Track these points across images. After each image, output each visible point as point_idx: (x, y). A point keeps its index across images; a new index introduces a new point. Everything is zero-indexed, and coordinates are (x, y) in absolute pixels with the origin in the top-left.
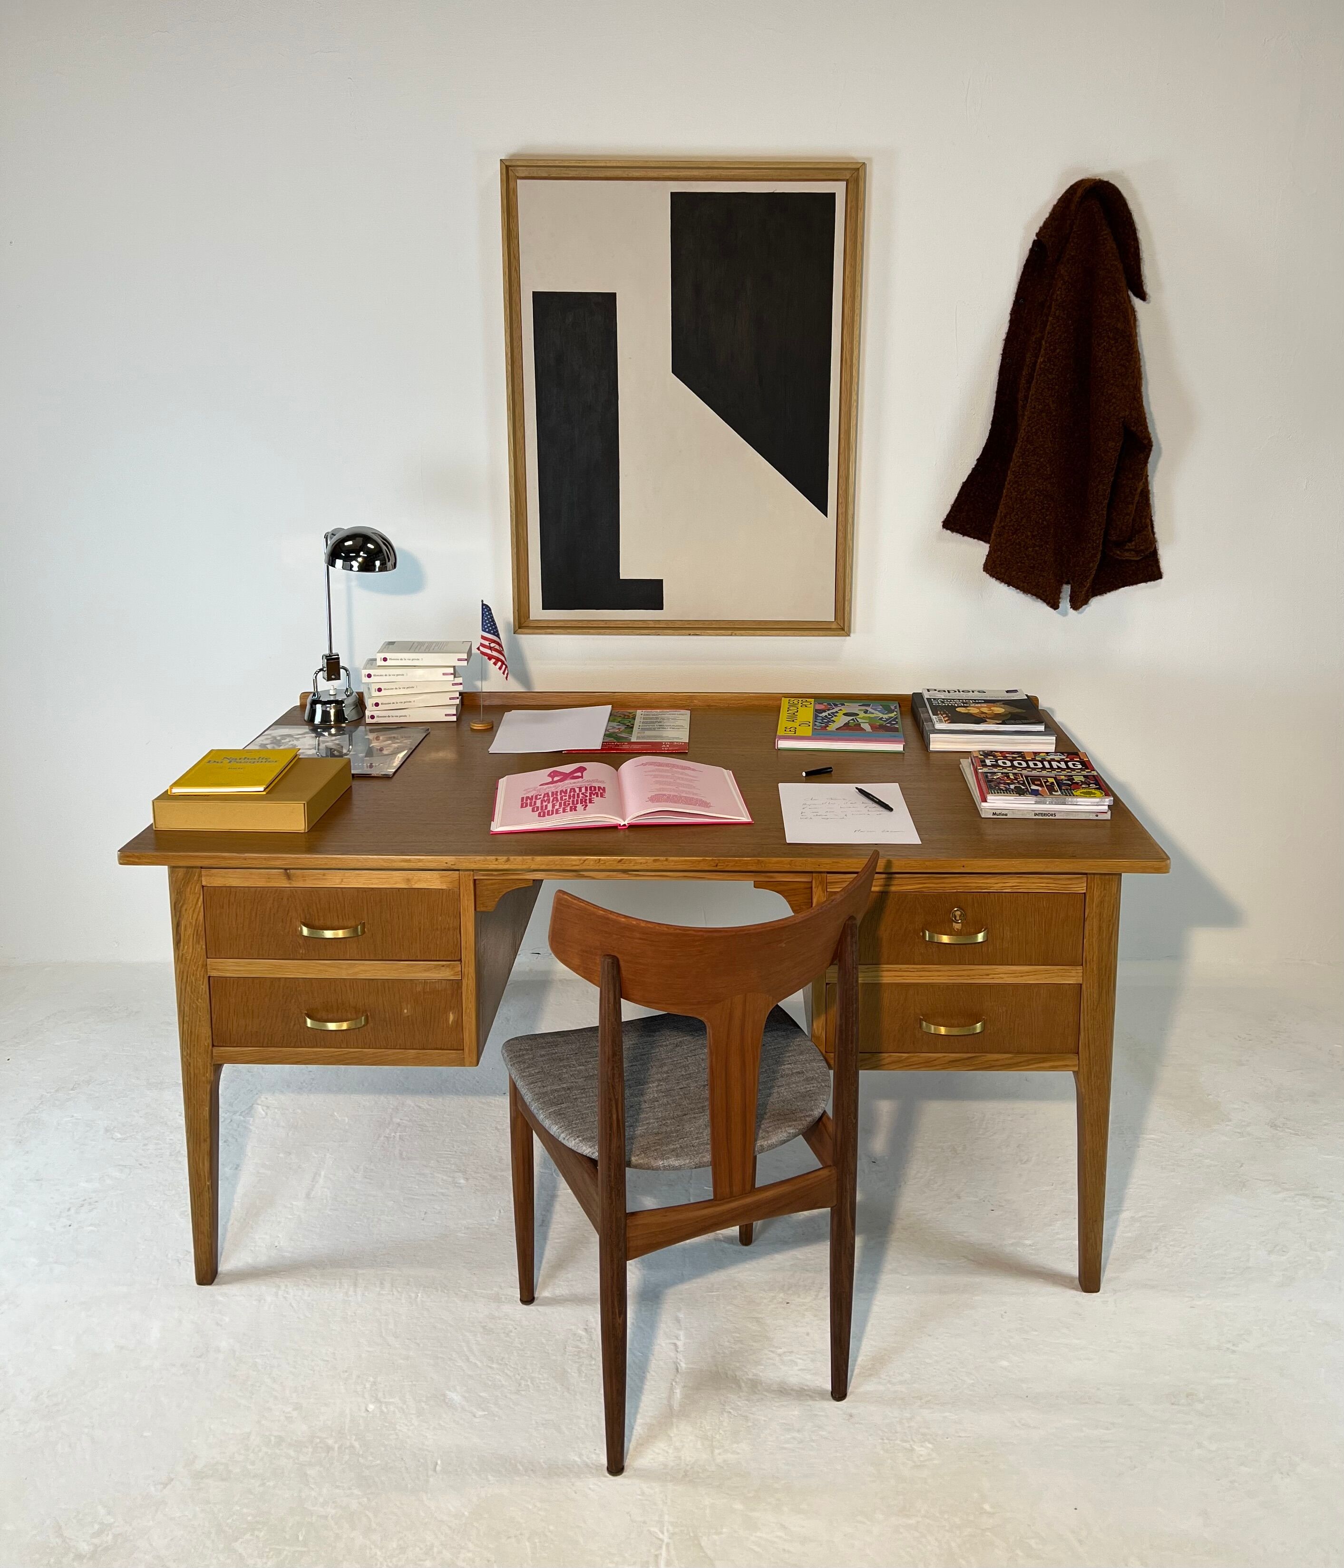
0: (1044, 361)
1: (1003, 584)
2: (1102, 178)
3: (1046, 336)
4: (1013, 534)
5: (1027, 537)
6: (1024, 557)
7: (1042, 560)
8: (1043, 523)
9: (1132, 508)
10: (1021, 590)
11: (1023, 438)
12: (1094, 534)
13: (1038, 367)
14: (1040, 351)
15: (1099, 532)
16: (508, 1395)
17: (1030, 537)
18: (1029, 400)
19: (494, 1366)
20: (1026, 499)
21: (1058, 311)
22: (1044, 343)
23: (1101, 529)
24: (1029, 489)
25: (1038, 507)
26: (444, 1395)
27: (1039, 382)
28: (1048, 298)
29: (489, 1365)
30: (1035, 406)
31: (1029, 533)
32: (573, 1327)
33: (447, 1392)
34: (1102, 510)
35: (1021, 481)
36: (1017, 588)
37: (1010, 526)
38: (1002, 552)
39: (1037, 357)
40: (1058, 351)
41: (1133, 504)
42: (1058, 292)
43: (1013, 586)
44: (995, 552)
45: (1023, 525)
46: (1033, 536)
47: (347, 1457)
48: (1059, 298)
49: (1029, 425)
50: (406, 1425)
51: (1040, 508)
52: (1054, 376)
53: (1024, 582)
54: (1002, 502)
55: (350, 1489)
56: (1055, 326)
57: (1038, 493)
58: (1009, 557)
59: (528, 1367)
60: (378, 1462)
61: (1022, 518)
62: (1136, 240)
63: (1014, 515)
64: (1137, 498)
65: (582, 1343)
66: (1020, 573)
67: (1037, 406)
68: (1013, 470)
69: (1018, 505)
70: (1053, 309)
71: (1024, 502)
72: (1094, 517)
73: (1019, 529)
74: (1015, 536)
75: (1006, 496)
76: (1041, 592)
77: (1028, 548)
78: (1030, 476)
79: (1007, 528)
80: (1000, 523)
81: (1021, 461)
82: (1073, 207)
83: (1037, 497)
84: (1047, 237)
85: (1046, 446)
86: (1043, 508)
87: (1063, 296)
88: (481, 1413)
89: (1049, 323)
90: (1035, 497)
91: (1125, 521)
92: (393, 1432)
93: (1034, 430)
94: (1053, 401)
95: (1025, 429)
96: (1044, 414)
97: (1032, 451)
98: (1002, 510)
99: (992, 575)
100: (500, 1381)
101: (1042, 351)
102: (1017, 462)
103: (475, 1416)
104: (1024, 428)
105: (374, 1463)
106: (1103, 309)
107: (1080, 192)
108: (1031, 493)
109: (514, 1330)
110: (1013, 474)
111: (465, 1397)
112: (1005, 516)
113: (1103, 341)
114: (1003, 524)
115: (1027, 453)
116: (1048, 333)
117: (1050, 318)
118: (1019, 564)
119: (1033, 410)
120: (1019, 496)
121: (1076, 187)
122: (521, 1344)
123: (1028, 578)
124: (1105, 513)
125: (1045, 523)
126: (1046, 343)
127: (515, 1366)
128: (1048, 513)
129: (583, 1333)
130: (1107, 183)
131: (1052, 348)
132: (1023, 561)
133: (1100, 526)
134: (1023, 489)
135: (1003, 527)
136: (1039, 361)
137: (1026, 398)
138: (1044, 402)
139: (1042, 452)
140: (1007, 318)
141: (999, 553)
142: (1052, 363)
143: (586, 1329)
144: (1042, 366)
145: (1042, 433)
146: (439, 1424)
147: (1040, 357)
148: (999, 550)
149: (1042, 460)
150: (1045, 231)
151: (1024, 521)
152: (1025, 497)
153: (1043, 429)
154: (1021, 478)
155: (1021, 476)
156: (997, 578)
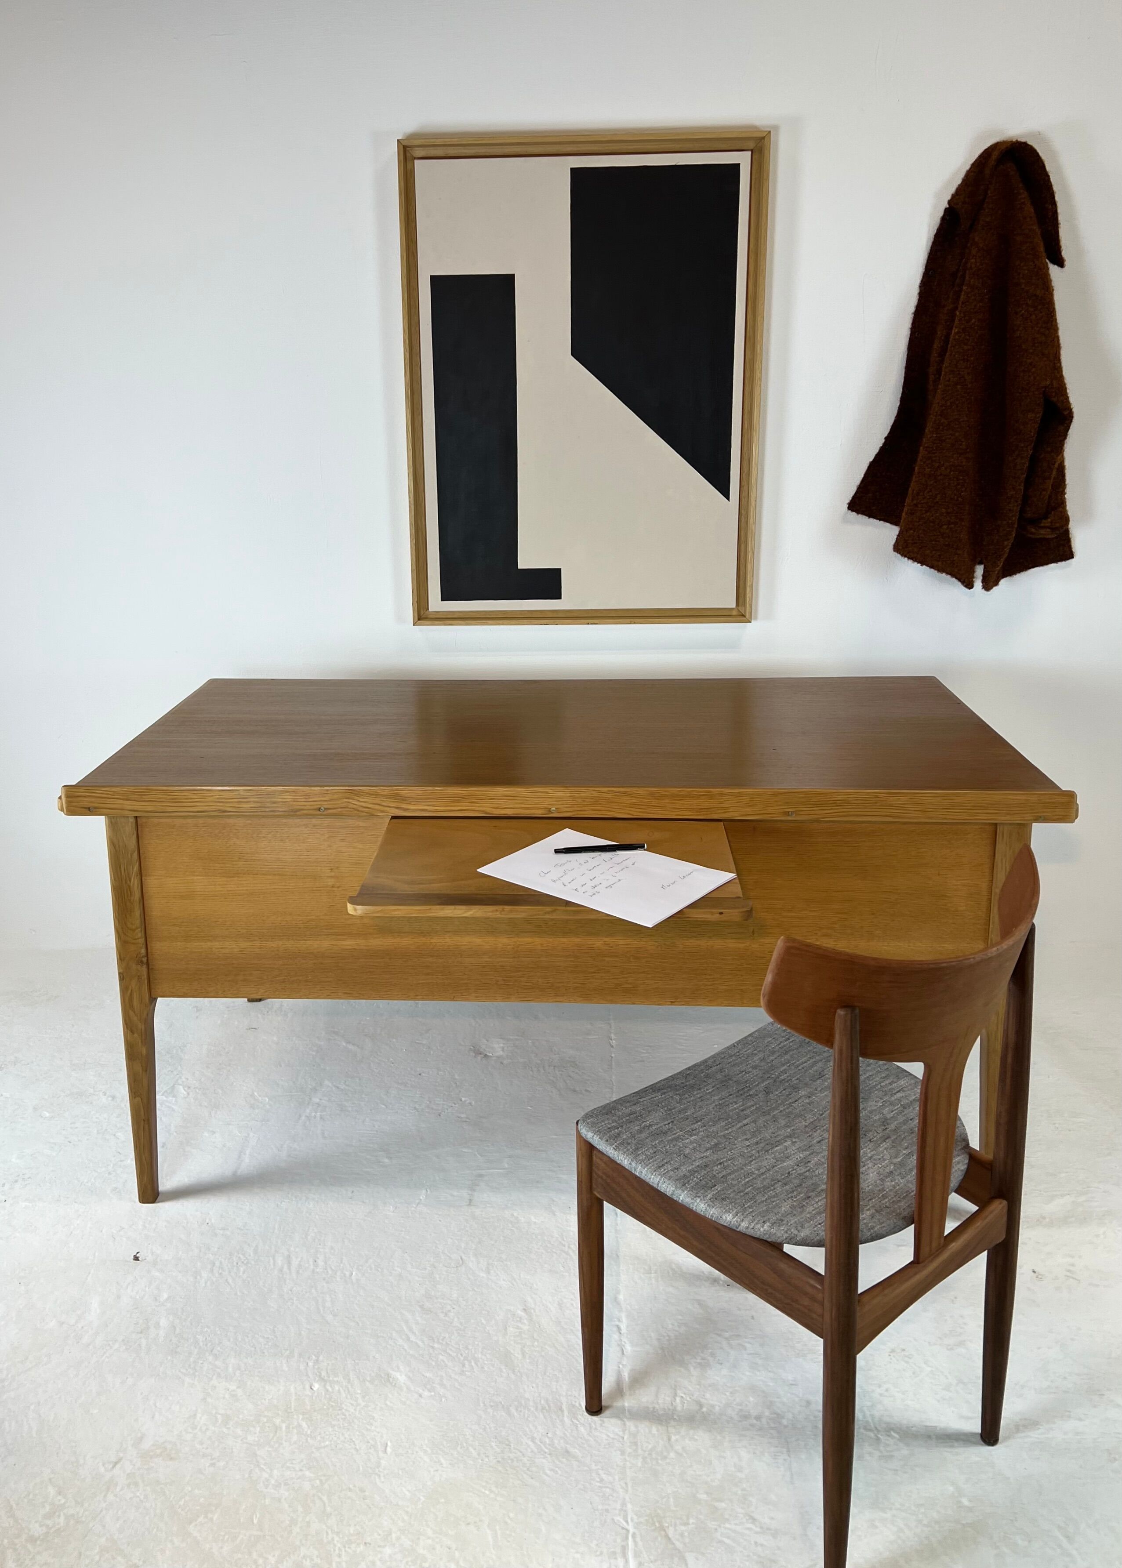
0: (958, 332)
1: (916, 563)
2: (1019, 140)
3: (959, 306)
4: (926, 512)
5: (942, 514)
6: (938, 535)
7: (957, 537)
8: (957, 500)
9: (1049, 483)
10: (935, 569)
11: (937, 412)
12: (1010, 510)
13: (952, 338)
14: (953, 321)
15: (1015, 508)
16: (453, 1375)
17: (945, 514)
18: (943, 373)
19: (436, 1345)
20: (941, 474)
21: (972, 281)
22: (958, 313)
23: (1017, 505)
24: (943, 465)
25: (954, 483)
26: (388, 1375)
27: (954, 353)
28: (961, 268)
29: (431, 1344)
30: (950, 379)
31: (944, 510)
32: (512, 1308)
33: (391, 1372)
34: (1019, 485)
35: (935, 457)
36: (931, 567)
37: (922, 504)
38: (914, 531)
39: (952, 328)
40: (973, 321)
41: (1049, 478)
42: (973, 260)
43: (927, 565)
44: (907, 531)
45: (937, 502)
46: (948, 513)
47: (295, 1438)
48: (973, 266)
49: (943, 398)
50: (352, 1405)
51: (956, 484)
52: (969, 347)
53: (939, 561)
54: (914, 479)
55: (301, 1470)
56: (969, 295)
57: (953, 469)
58: (922, 535)
59: (470, 1347)
60: (327, 1443)
61: (936, 495)
62: (1054, 204)
63: (928, 492)
64: (1054, 472)
65: (522, 1324)
66: (934, 552)
67: (952, 379)
68: (926, 445)
69: (932, 482)
70: (967, 278)
71: (939, 478)
72: (1012, 493)
73: (933, 507)
74: (928, 514)
75: (919, 473)
76: (956, 570)
77: (942, 526)
78: (944, 451)
79: (919, 506)
80: (912, 500)
81: (934, 435)
82: (987, 171)
83: (952, 473)
84: (960, 204)
85: (961, 420)
86: (958, 484)
87: (978, 264)
88: (426, 1393)
89: (963, 293)
90: (950, 472)
91: (1042, 497)
92: (339, 1412)
93: (949, 404)
94: (968, 373)
95: (938, 403)
96: (959, 387)
97: (946, 425)
98: (913, 486)
99: (904, 555)
100: (444, 1362)
101: (957, 321)
102: (930, 438)
103: (421, 1396)
104: (937, 401)
105: (322, 1444)
106: (1021, 276)
107: (995, 155)
108: (946, 469)
109: (452, 1310)
110: (926, 450)
111: (409, 1377)
112: (918, 494)
113: (1021, 309)
114: (915, 502)
115: (941, 427)
116: (963, 303)
117: (964, 288)
118: (933, 543)
119: (948, 383)
120: (933, 472)
121: (990, 150)
122: (461, 1324)
123: (942, 557)
124: (1022, 488)
125: (960, 499)
126: (960, 314)
127: (457, 1346)
128: (963, 489)
129: (522, 1314)
130: (1025, 144)
131: (967, 318)
132: (938, 539)
133: (1017, 502)
134: (937, 464)
135: (916, 505)
136: (953, 332)
137: (939, 372)
138: (959, 374)
139: (957, 426)
140: (916, 289)
141: (912, 531)
142: (967, 333)
143: (524, 1309)
144: (957, 337)
145: (957, 407)
146: (386, 1405)
147: (954, 328)
148: (911, 529)
149: (957, 434)
150: (957, 197)
151: (938, 497)
152: (939, 473)
153: (958, 402)
154: (934, 453)
155: (935, 451)
156: (909, 558)
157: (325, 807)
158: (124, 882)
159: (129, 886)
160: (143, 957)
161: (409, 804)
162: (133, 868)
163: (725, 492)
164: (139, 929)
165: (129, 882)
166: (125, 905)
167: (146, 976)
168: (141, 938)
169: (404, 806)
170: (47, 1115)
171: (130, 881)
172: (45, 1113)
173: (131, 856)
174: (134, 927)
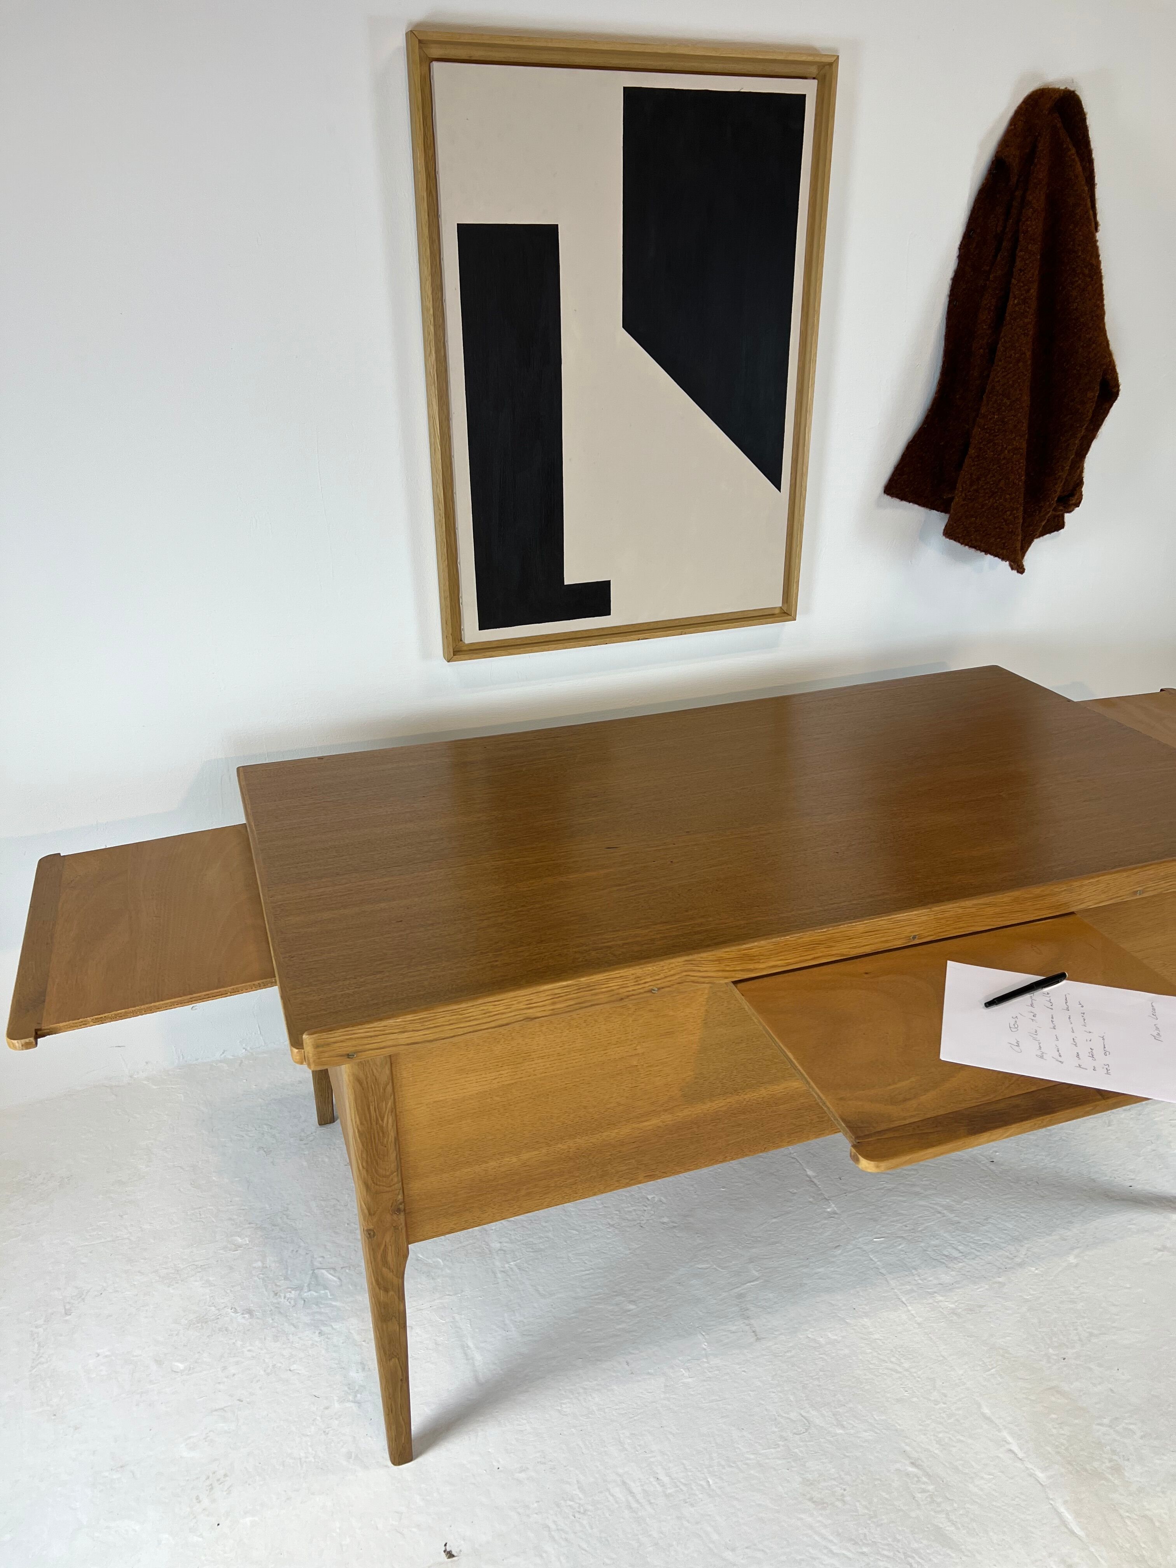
4: (990, 497)
5: (1006, 500)
20: (1004, 458)
23: (1061, 486)
37: (984, 489)
45: (1001, 488)
58: (986, 523)
61: (1000, 480)
62: (1092, 162)
69: (995, 467)
73: (996, 492)
77: (1006, 512)
81: (996, 417)
84: (1010, 156)
85: (1022, 399)
93: (1011, 383)
94: (1028, 349)
97: (1009, 406)
99: (956, 540)
107: (1038, 102)
108: (1008, 452)
112: (978, 479)
114: (975, 487)
115: (1003, 408)
116: (1019, 270)
117: (1019, 253)
119: (1009, 360)
120: (996, 456)
124: (1068, 468)
125: (1019, 483)
126: (1016, 282)
132: (1002, 527)
135: (977, 491)
138: (1020, 350)
140: (954, 252)
144: (1015, 308)
151: (1003, 482)
152: (1002, 458)
153: (1019, 381)
154: (996, 436)
155: (997, 434)
156: (971, 547)
157: (659, 986)
158: (374, 1123)
159: (382, 1127)
160: (401, 1204)
161: (759, 962)
162: (386, 1104)
163: (777, 482)
164: (395, 1174)
165: (380, 1122)
166: (376, 1150)
167: (403, 1224)
168: (398, 1183)
169: (751, 966)
170: (181, 1366)
171: (382, 1120)
172: (176, 1364)
173: (384, 1090)
174: (388, 1173)
